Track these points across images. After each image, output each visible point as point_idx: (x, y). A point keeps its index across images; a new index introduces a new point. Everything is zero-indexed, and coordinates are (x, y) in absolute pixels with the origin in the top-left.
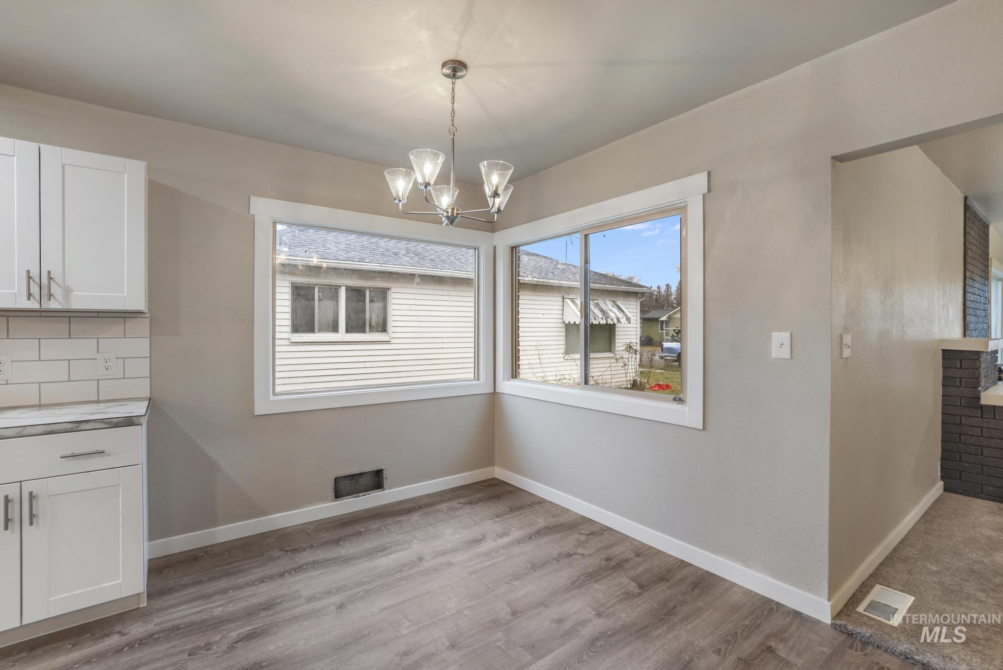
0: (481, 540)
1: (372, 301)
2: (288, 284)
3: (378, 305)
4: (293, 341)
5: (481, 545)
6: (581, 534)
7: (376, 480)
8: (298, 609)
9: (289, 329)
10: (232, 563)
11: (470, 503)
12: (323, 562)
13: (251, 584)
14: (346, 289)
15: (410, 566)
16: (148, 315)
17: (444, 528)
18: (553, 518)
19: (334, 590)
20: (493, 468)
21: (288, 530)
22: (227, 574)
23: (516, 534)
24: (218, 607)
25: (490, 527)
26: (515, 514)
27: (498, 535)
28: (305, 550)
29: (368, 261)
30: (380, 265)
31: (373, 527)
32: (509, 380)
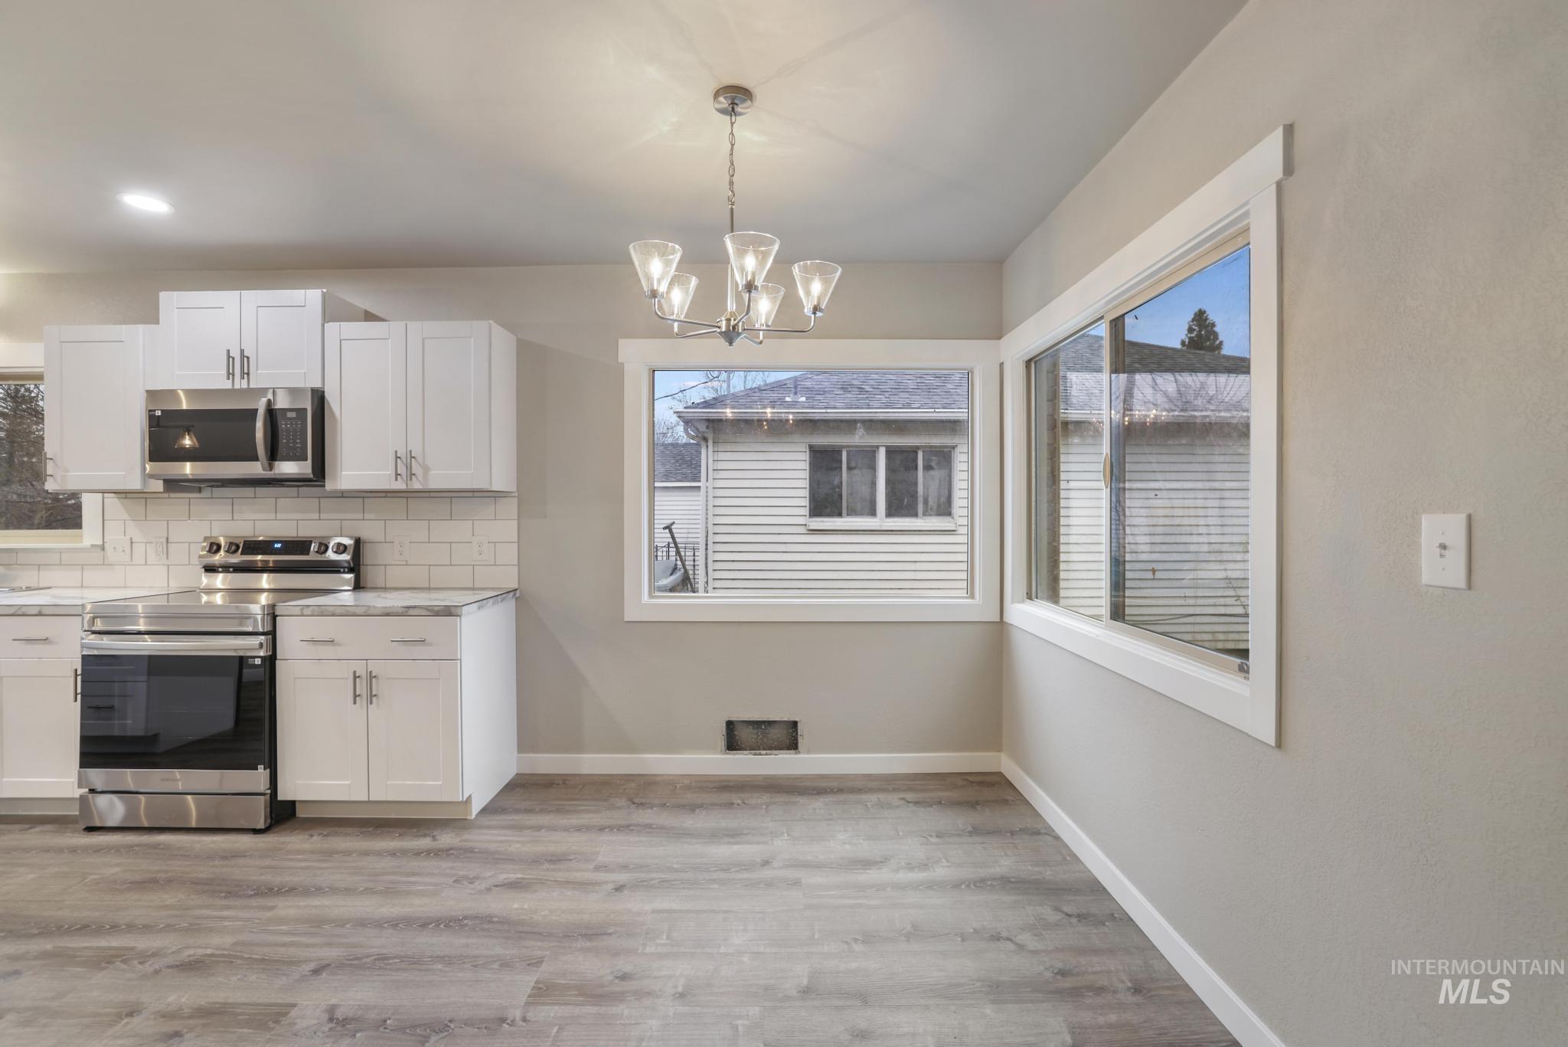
0: (876, 863)
1: (928, 467)
2: (805, 448)
3: (937, 474)
4: (811, 528)
5: (869, 871)
6: (1057, 909)
7: (789, 737)
8: (578, 875)
9: (806, 511)
10: (575, 800)
11: (916, 803)
12: (656, 828)
13: (566, 829)
14: (887, 451)
15: (743, 868)
16: (516, 494)
17: (842, 829)
18: (1031, 865)
19: (631, 866)
20: (998, 754)
21: (658, 779)
22: (559, 811)
23: (940, 872)
24: (518, 842)
25: (914, 848)
26: (979, 839)
27: (909, 864)
28: (652, 808)
29: (917, 405)
30: (933, 410)
31: (753, 802)
32: (1023, 602)
